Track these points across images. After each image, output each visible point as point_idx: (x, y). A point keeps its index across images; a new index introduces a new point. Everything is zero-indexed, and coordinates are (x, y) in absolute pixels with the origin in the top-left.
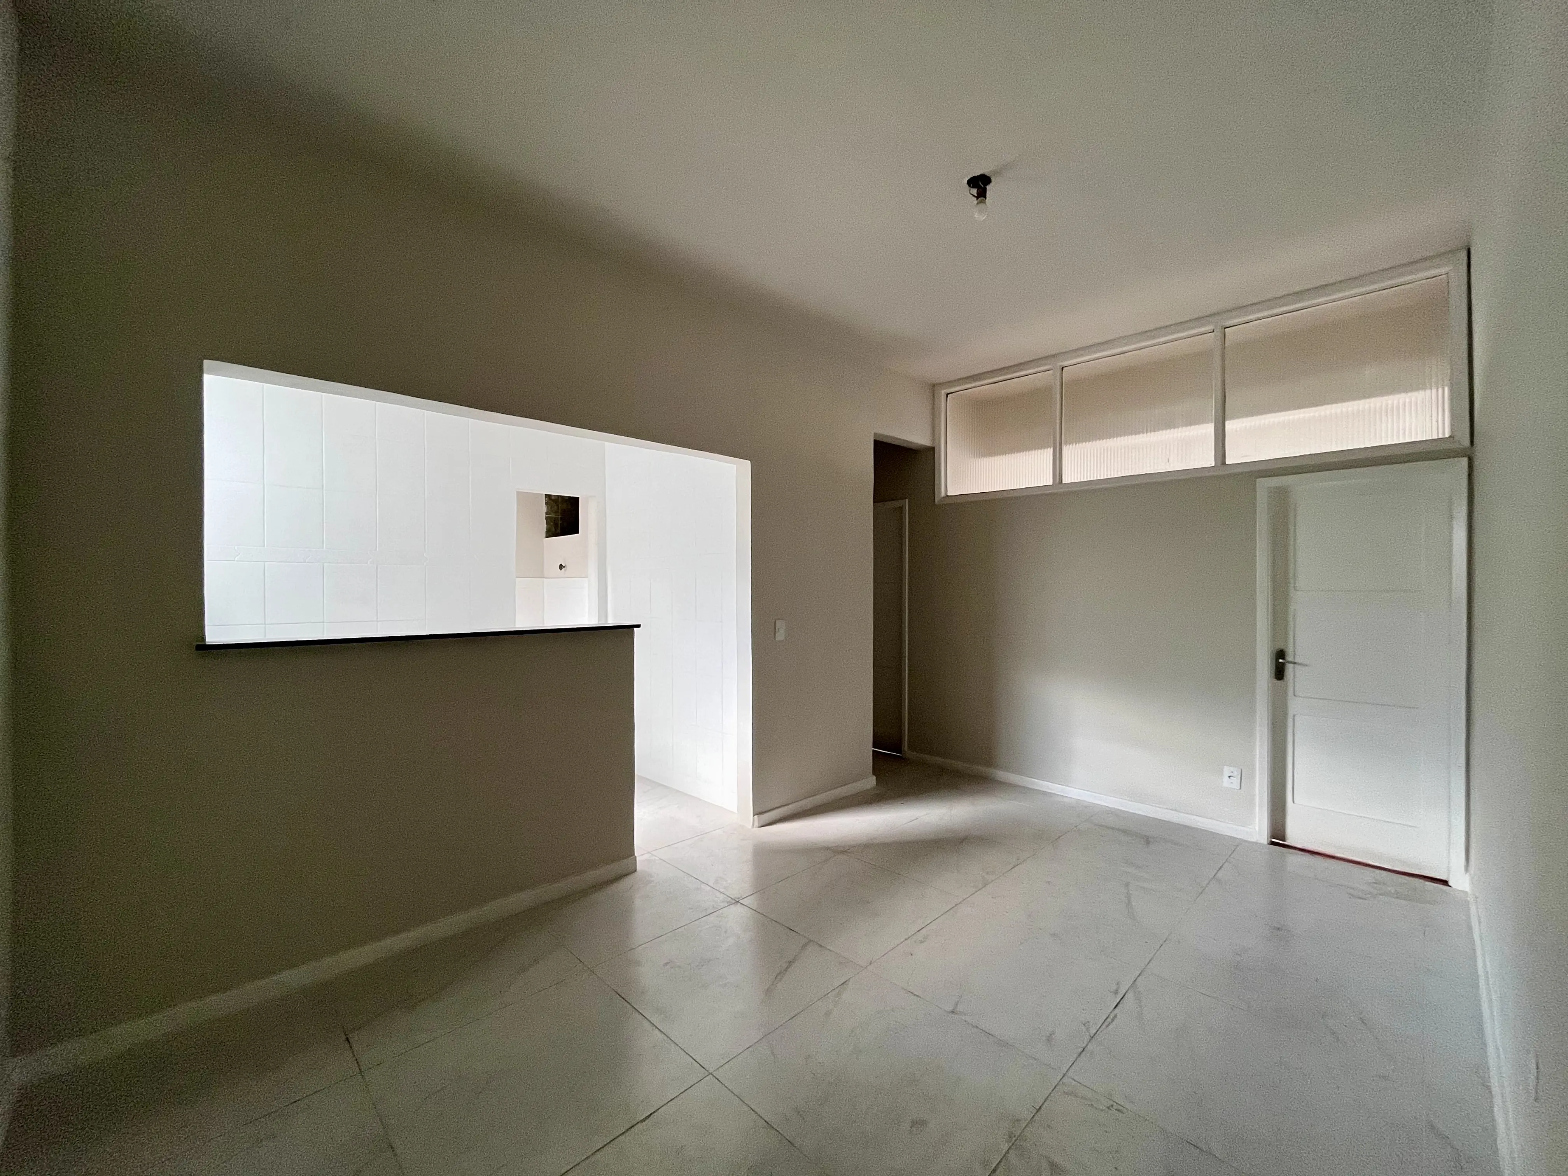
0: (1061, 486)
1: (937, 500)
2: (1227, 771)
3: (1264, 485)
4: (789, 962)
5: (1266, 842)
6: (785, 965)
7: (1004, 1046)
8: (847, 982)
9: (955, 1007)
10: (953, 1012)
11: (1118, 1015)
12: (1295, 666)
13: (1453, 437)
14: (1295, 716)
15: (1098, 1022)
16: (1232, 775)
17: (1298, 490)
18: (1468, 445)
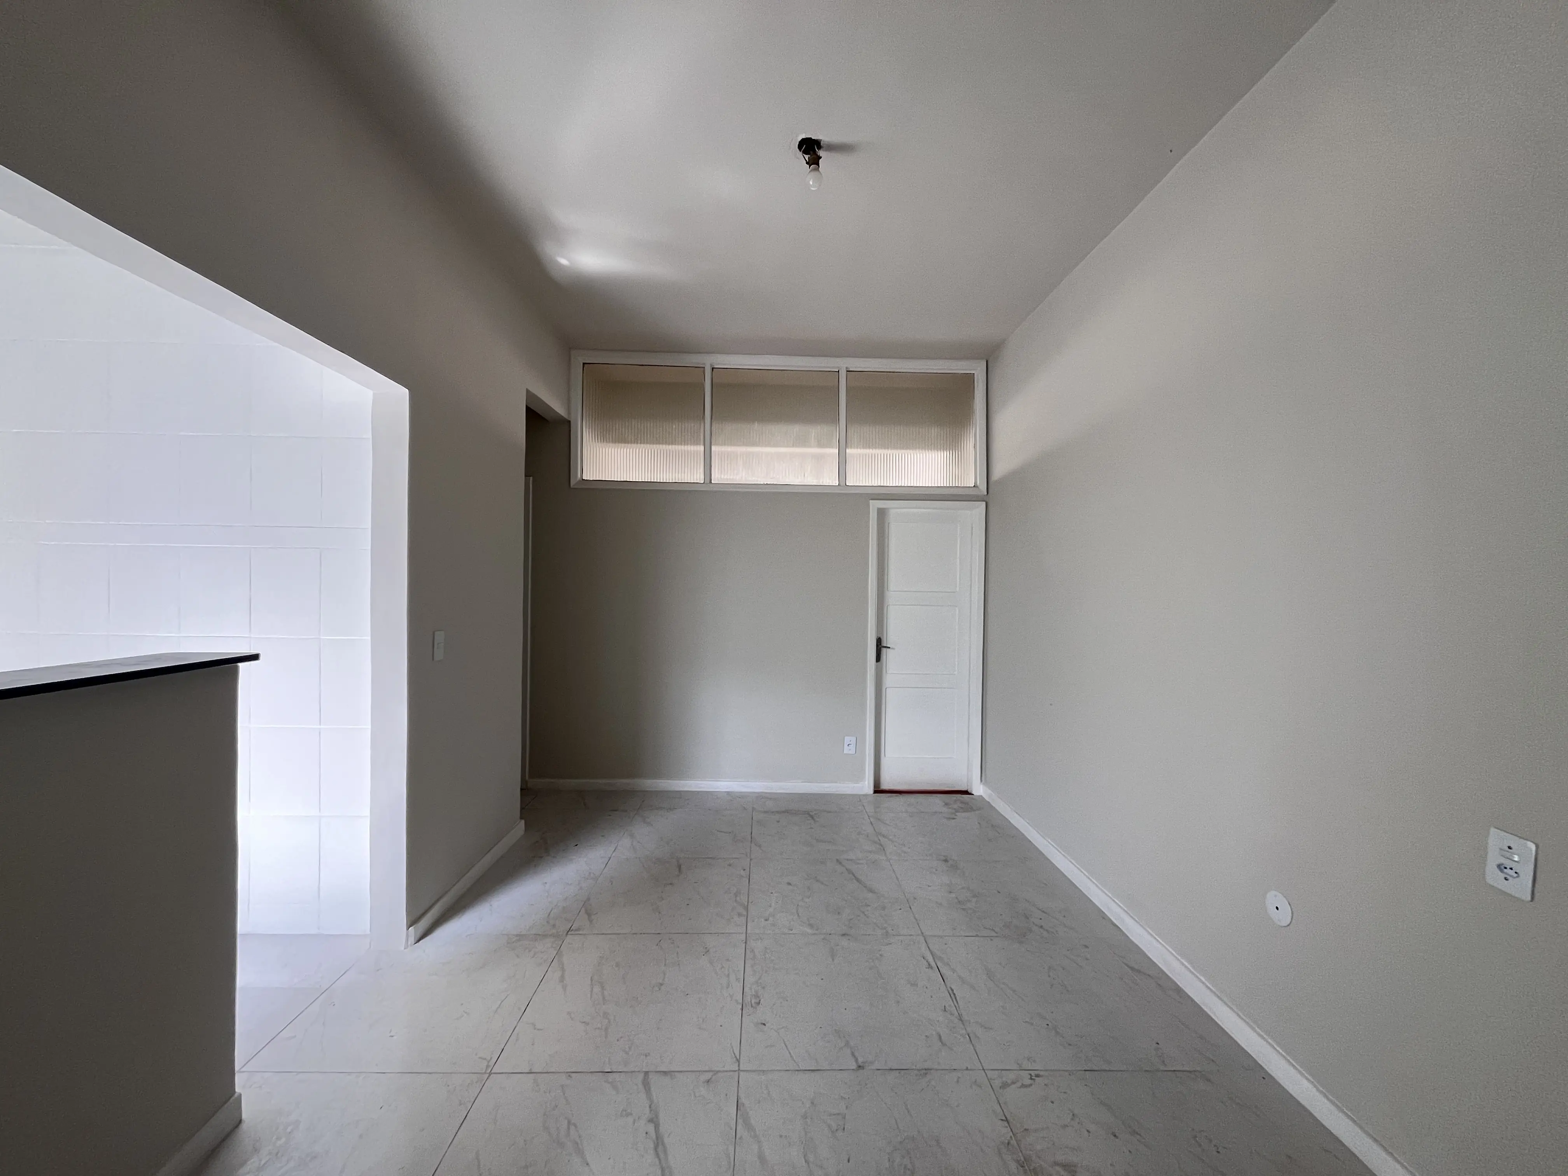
0: (711, 485)
1: (573, 482)
2: (847, 739)
3: (875, 505)
4: (651, 1121)
5: (872, 792)
6: (651, 1128)
7: (926, 1074)
8: (739, 1101)
9: (856, 1060)
10: (860, 1067)
11: (953, 987)
12: (888, 649)
13: (977, 487)
14: (887, 689)
15: (949, 1002)
16: (850, 743)
17: (892, 512)
18: (986, 493)
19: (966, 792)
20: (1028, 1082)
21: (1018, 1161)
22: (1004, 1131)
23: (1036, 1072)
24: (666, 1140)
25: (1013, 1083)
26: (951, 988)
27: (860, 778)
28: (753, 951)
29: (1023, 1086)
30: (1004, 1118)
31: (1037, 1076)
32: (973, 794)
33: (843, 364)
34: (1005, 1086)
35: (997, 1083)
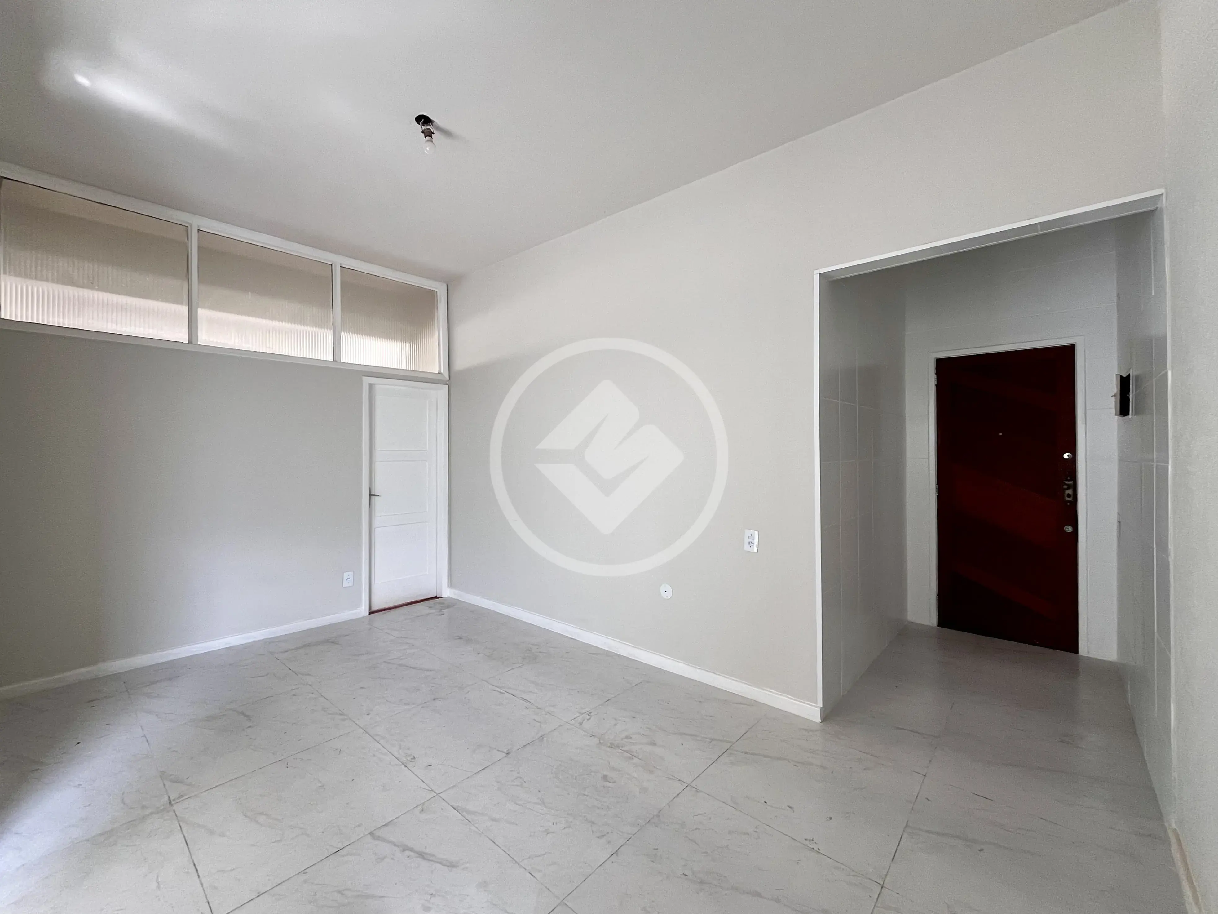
0: (197, 346)
2: (346, 575)
3: (367, 381)
4: (404, 850)
5: (368, 614)
6: (408, 853)
7: (543, 738)
8: (454, 807)
9: (504, 752)
10: (507, 754)
11: (522, 697)
12: (376, 497)
13: (441, 374)
14: (376, 529)
15: (526, 704)
16: (349, 577)
17: (377, 387)
18: (448, 379)
19: (436, 597)
20: (588, 717)
21: (609, 747)
22: (596, 740)
23: (589, 712)
24: (427, 851)
25: (583, 720)
26: (522, 698)
27: (358, 605)
28: (377, 735)
29: (588, 720)
30: (591, 735)
31: (590, 713)
32: (442, 597)
33: (338, 260)
34: (581, 724)
35: (578, 725)
